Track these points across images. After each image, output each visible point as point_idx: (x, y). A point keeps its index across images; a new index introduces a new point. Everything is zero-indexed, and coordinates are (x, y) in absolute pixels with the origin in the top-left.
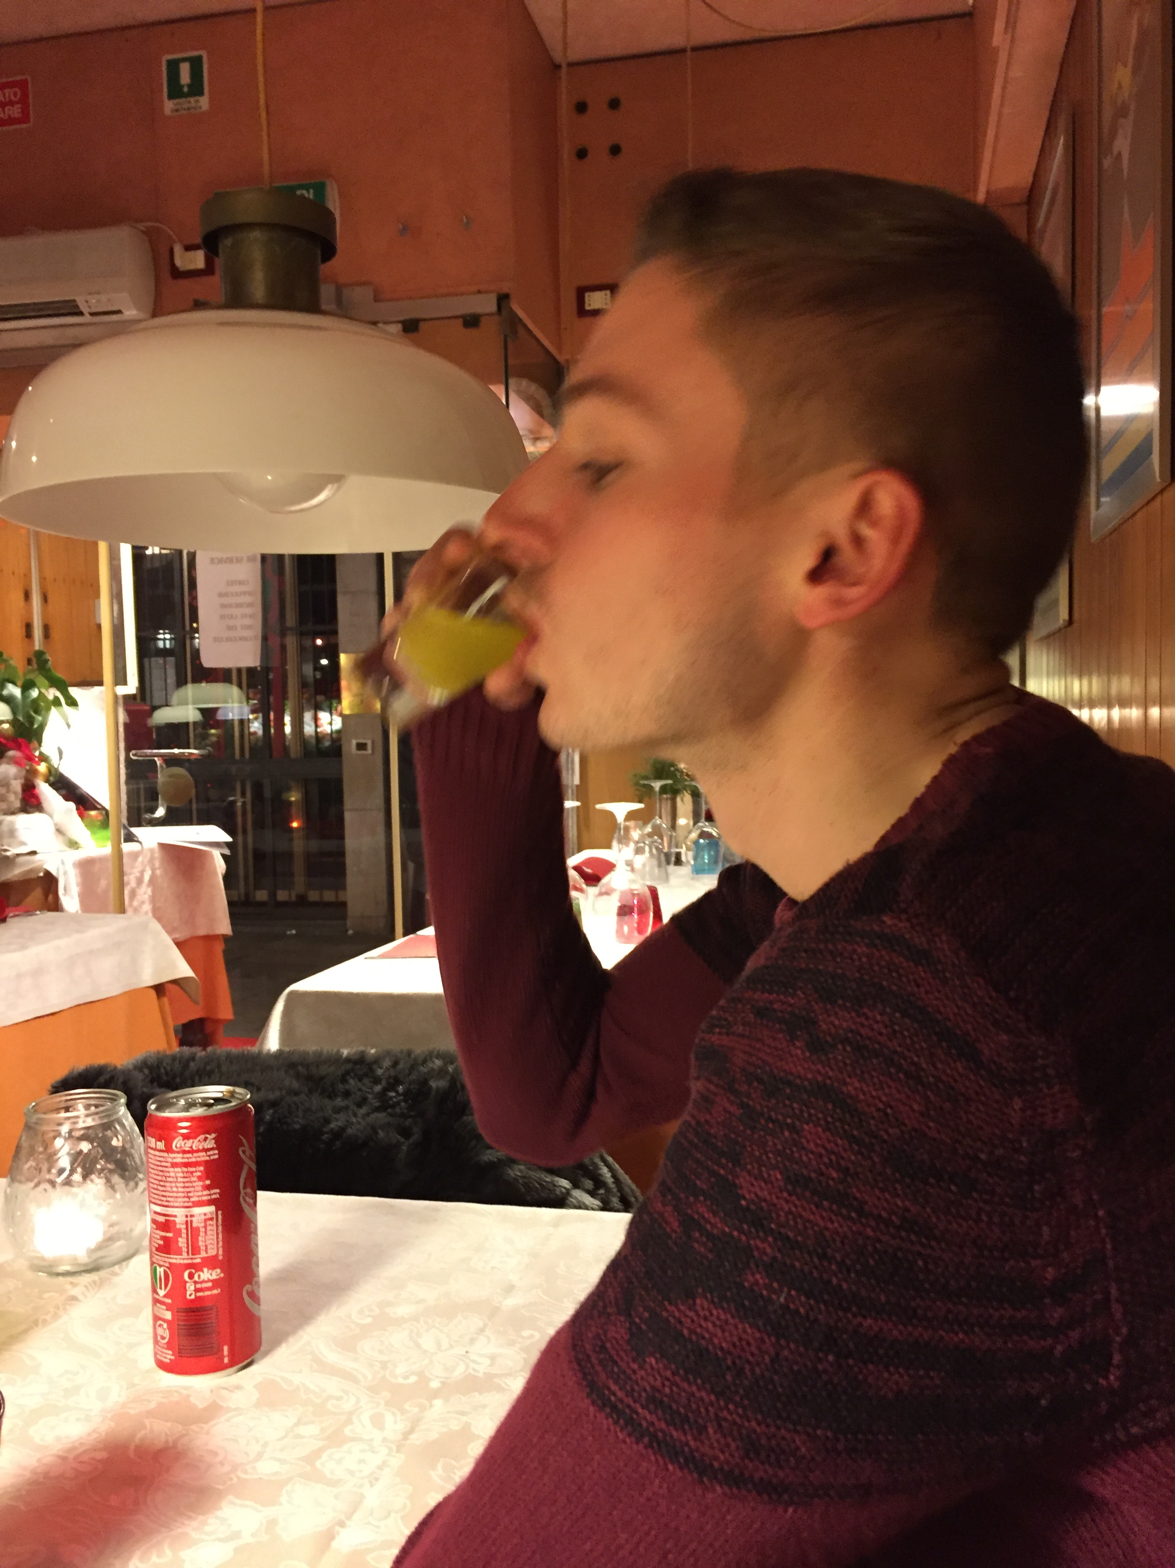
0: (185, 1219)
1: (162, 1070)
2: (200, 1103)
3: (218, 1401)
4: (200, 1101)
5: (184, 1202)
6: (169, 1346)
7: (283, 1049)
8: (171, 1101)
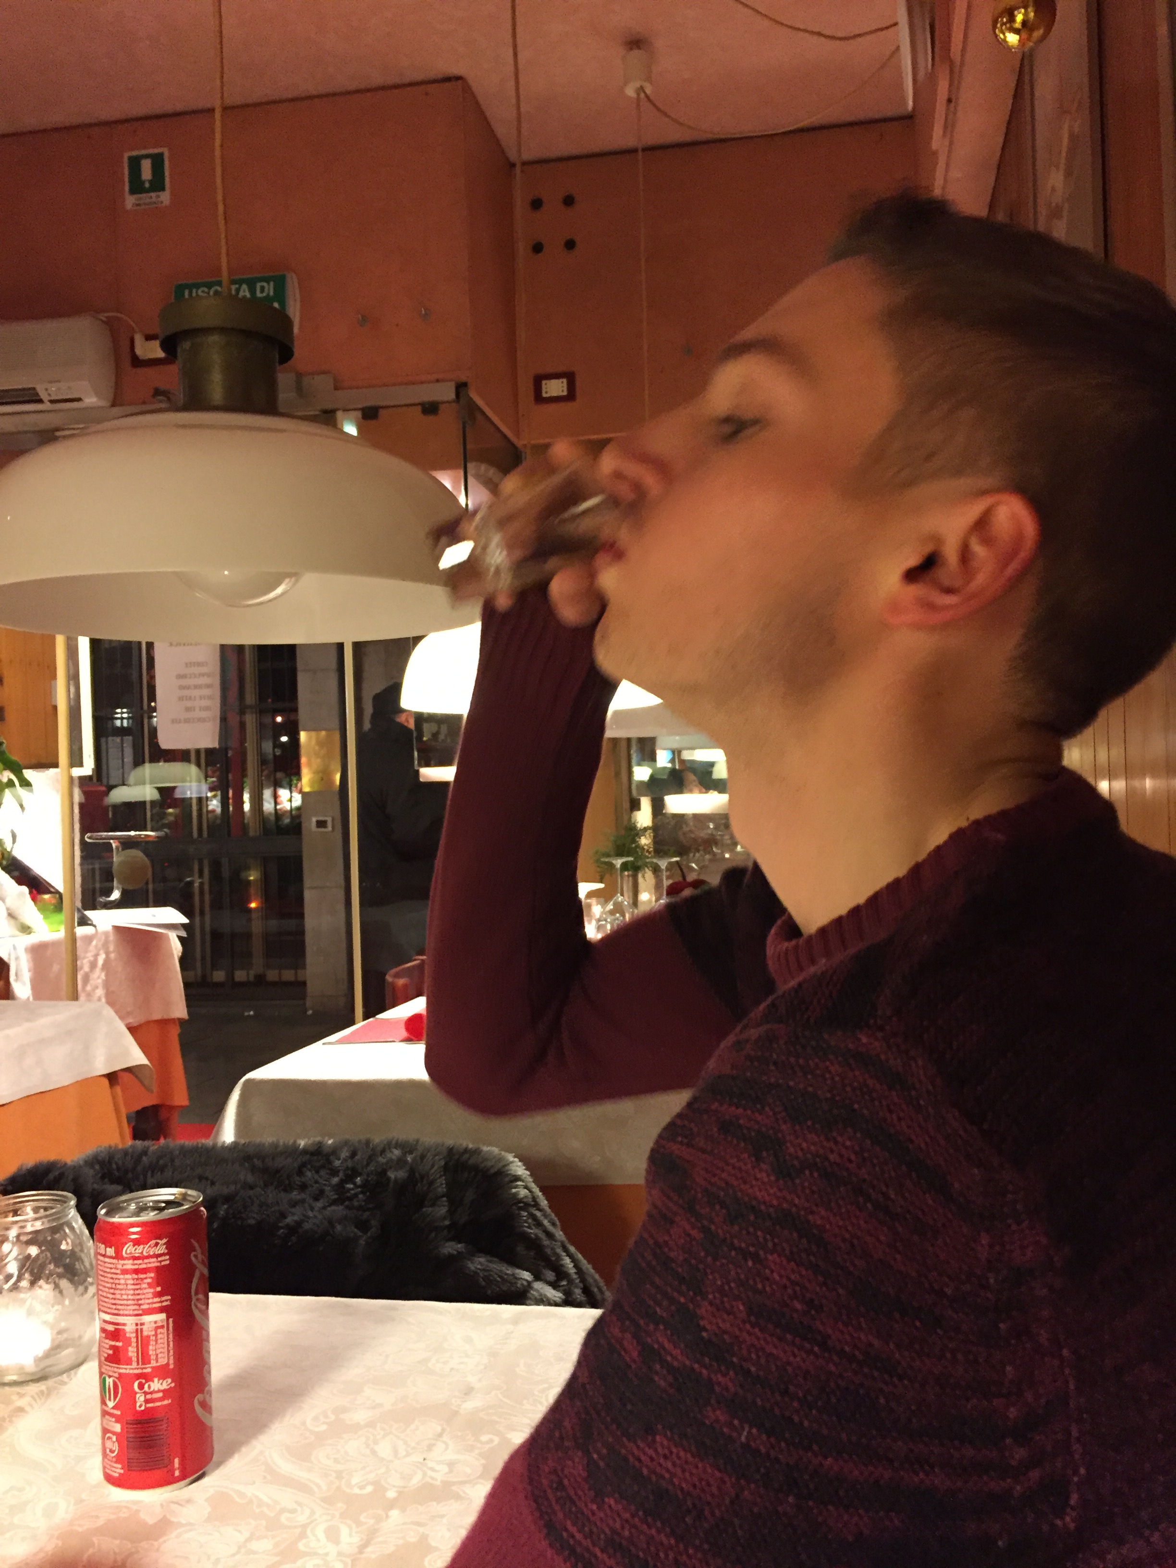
0: (134, 1327)
1: (114, 1166)
2: (150, 1207)
3: (168, 1516)
4: (151, 1204)
5: (134, 1310)
6: (118, 1459)
7: (238, 1140)
8: (121, 1205)
